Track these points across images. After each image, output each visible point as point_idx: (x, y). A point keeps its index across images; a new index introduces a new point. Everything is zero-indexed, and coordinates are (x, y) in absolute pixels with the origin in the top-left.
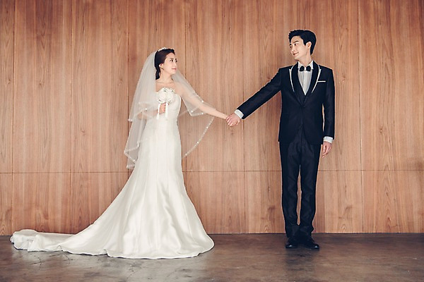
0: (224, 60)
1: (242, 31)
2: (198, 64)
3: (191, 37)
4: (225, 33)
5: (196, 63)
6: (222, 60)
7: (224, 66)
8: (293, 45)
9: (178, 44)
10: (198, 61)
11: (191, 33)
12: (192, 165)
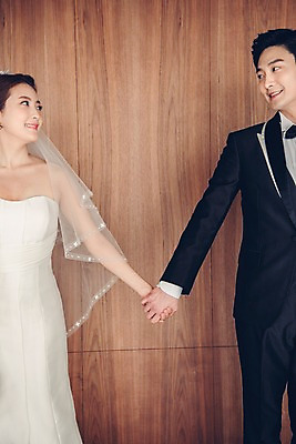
0: (168, 100)
1: (207, 31)
2: (106, 108)
3: (89, 44)
4: (170, 36)
5: (101, 107)
6: (162, 101)
7: (166, 114)
8: (268, 71)
9: (57, 61)
10: (105, 102)
11: (89, 36)
12: (96, 336)
